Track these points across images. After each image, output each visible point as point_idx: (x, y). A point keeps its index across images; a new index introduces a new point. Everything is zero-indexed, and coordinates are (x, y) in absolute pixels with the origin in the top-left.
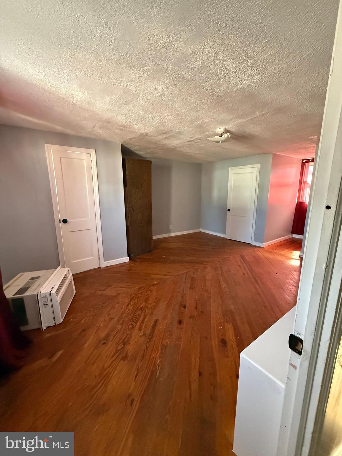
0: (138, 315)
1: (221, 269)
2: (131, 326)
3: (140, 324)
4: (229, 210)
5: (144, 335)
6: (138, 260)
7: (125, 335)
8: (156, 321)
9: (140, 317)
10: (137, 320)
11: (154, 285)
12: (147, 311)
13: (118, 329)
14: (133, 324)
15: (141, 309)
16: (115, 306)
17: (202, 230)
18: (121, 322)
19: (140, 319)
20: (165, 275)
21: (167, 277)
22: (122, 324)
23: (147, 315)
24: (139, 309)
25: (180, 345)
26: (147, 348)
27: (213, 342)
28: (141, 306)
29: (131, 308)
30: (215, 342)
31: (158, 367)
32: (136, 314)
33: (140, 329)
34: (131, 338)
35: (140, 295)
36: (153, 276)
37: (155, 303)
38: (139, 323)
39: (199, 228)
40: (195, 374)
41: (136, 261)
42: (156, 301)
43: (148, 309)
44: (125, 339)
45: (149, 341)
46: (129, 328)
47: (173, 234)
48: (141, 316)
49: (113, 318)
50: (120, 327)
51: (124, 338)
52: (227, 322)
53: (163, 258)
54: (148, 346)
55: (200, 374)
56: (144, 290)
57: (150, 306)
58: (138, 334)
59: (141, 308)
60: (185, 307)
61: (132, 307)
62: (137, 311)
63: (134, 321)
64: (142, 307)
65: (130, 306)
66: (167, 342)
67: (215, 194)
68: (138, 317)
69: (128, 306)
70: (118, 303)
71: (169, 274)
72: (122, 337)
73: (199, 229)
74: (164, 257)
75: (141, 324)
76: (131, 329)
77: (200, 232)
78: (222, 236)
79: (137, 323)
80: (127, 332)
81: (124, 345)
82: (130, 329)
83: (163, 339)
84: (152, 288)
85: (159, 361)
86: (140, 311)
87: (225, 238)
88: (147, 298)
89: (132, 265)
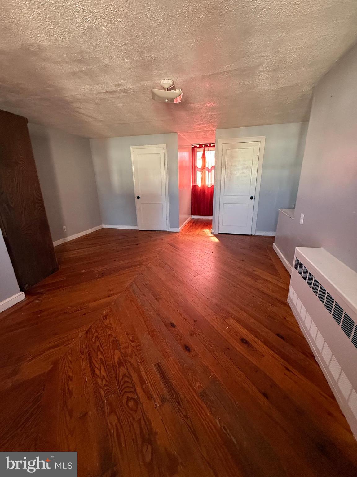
0: (125, 375)
1: (166, 264)
2: (131, 404)
3: (142, 388)
4: (138, 198)
5: (163, 400)
6: (42, 291)
7: (135, 425)
8: (159, 367)
9: (130, 377)
10: (131, 385)
11: (105, 317)
12: (132, 361)
13: (114, 424)
14: (131, 396)
15: (120, 364)
16: (68, 389)
17: (105, 226)
18: (107, 409)
19: (133, 379)
20: (109, 296)
21: (115, 297)
22: (112, 411)
23: (139, 368)
24: (118, 366)
25: (216, 377)
26: (186, 417)
27: (238, 349)
28: (116, 359)
29: (103, 373)
30: (239, 348)
31: (225, 432)
32: (121, 378)
33: (150, 397)
34: (149, 421)
35: (98, 343)
36: (91, 305)
37: (132, 341)
38: (139, 389)
39: (101, 224)
40: (263, 400)
41: (41, 293)
42: (131, 338)
43: (132, 357)
44: (141, 431)
45: (179, 404)
46: (131, 409)
47: (70, 238)
48: (129, 374)
49: (86, 414)
50: (113, 419)
51: (138, 432)
52: (226, 318)
53: (83, 273)
54: (184, 413)
55: (265, 395)
56: (96, 331)
57: (129, 351)
58: (155, 406)
59: (118, 362)
60: (173, 325)
61: (102, 369)
62: (118, 371)
63: (127, 390)
64: (119, 359)
65: (97, 372)
66: (200, 387)
67: (116, 179)
68: (126, 379)
69: (93, 372)
70: (70, 379)
71: (112, 292)
72: (135, 434)
73: (101, 226)
74: (84, 271)
75: (144, 387)
76: (137, 408)
77: (103, 228)
78: (134, 229)
79: (135, 390)
80: (134, 419)
81: (151, 445)
82: (135, 408)
83: (192, 387)
84: (106, 322)
85: (217, 421)
86: (122, 368)
87: (139, 230)
88: (113, 341)
89: (37, 301)
